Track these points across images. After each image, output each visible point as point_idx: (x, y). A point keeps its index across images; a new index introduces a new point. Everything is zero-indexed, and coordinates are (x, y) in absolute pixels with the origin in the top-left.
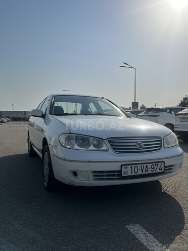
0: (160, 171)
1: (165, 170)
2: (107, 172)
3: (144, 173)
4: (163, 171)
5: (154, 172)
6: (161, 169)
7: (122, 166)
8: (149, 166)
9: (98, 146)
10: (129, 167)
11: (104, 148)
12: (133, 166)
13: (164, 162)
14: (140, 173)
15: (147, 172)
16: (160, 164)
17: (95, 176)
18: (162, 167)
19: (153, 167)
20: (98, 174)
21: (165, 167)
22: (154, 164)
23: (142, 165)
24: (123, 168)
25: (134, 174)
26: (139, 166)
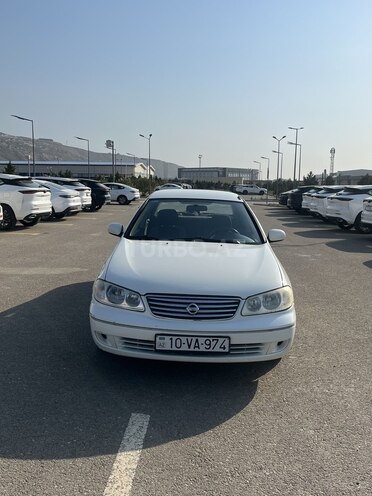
0: (222, 350)
1: (230, 350)
2: (140, 341)
3: (192, 349)
4: (227, 350)
5: (210, 350)
6: (224, 348)
7: (156, 335)
8: (201, 340)
9: (133, 302)
10: (168, 338)
11: (141, 306)
12: (174, 338)
13: (229, 338)
14: (185, 348)
15: (197, 349)
16: (221, 340)
17: (126, 343)
18: (226, 344)
19: (208, 342)
20: (130, 342)
21: (230, 345)
22: (211, 339)
23: (189, 339)
24: (158, 339)
25: (174, 348)
26: (184, 339)
